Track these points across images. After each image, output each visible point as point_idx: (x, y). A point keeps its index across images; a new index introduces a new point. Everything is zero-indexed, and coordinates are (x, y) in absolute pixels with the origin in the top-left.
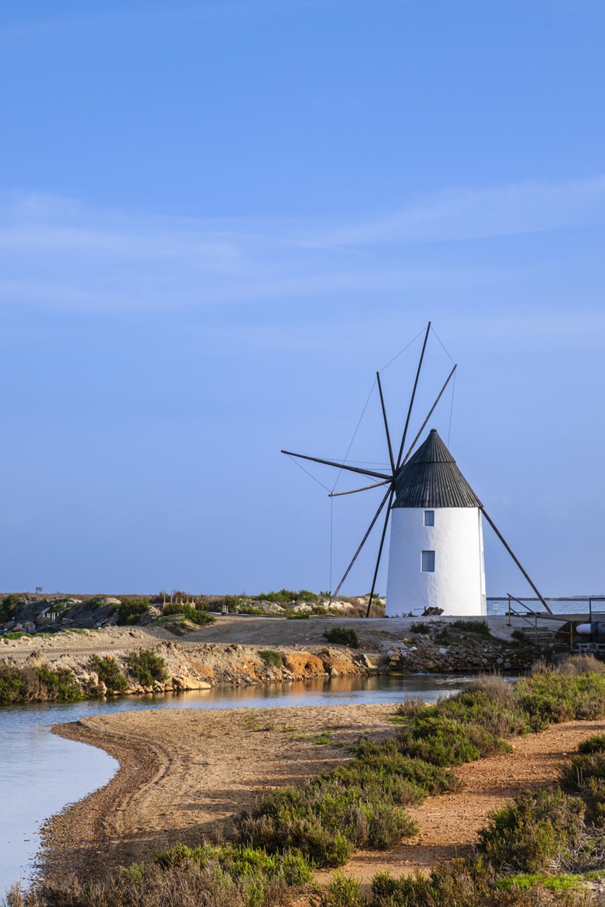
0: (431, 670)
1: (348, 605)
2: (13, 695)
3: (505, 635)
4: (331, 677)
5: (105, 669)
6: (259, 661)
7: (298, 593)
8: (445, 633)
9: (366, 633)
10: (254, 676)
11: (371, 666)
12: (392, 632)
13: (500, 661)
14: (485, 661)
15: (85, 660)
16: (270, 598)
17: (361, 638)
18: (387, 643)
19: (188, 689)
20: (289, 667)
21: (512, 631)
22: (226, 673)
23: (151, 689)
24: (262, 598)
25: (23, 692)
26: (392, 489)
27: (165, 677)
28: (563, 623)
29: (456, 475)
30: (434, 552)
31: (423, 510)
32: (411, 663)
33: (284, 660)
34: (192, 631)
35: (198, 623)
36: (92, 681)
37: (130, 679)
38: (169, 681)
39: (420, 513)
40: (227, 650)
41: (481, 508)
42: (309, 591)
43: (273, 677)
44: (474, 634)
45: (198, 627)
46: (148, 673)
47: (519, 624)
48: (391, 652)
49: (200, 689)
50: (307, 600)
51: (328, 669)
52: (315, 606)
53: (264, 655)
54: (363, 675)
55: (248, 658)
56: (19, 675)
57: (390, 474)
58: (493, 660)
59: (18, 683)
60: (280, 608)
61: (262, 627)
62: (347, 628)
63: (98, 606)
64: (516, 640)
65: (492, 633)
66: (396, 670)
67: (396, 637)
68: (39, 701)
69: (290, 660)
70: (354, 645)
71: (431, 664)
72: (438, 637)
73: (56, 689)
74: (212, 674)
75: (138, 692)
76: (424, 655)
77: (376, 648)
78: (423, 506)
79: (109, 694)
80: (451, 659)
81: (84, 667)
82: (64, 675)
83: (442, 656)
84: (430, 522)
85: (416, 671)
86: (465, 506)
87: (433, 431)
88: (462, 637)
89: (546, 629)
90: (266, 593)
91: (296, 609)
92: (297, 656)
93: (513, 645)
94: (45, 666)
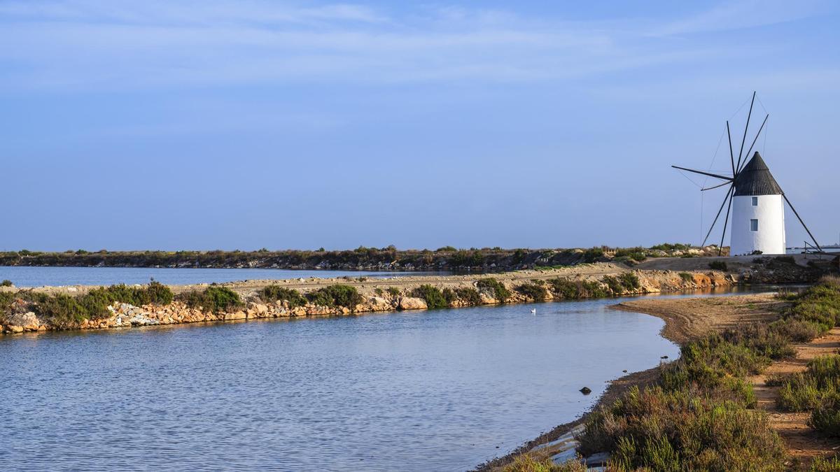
0: (765, 283)
1: (702, 251)
2: (573, 295)
3: (803, 264)
4: (715, 286)
5: (611, 281)
6: (680, 279)
7: (674, 245)
8: (771, 263)
9: (730, 264)
10: (678, 286)
11: (734, 281)
12: (743, 263)
13: (801, 277)
14: (793, 277)
15: (601, 277)
16: (659, 248)
17: (729, 266)
18: (742, 269)
19: (650, 292)
20: (695, 281)
21: (807, 261)
22: (665, 285)
23: (632, 292)
24: (654, 248)
25: (577, 293)
26: (733, 186)
27: (639, 286)
28: (834, 257)
29: (769, 176)
30: (757, 220)
31: (752, 196)
32: (755, 279)
33: (692, 278)
34: (636, 264)
35: (638, 260)
36: (606, 288)
37: (622, 287)
38: (641, 288)
39: (750, 198)
40: (664, 273)
41: (783, 194)
42: (680, 243)
43: (687, 286)
44: (788, 263)
45: (638, 263)
46: (631, 284)
47: (812, 258)
48: (744, 273)
49: (655, 292)
50: (679, 249)
51: (713, 283)
52: (684, 252)
53: (681, 275)
54: (731, 285)
55: (675, 277)
56: (574, 285)
57: (733, 177)
58: (798, 277)
59: (574, 289)
60: (665, 254)
61: (672, 262)
62: (721, 261)
63: (571, 254)
64: (809, 266)
65: (797, 263)
66: (748, 283)
67: (745, 265)
68: (584, 298)
69: (695, 278)
70: (725, 270)
71: (765, 280)
72: (768, 265)
73: (592, 292)
74: (658, 285)
75: (627, 294)
76: (762, 275)
77: (736, 272)
78: (751, 195)
79: (614, 295)
80: (776, 277)
81: (601, 281)
82: (595, 284)
83: (771, 275)
84: (755, 203)
85: (759, 283)
86: (775, 194)
87: (756, 153)
88: (781, 265)
89: (825, 260)
90: (657, 245)
91: (674, 254)
92: (698, 275)
93: (808, 269)
94: (584, 281)
